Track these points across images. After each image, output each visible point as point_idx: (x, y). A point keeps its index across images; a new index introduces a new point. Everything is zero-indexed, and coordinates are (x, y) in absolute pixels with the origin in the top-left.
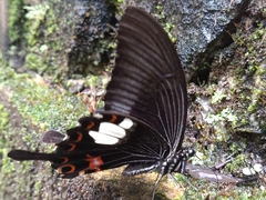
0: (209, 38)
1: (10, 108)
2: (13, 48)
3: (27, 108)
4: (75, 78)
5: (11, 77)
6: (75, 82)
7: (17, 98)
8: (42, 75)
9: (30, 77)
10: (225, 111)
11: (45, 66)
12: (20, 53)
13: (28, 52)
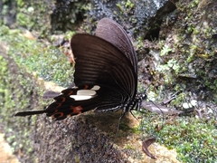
0: (158, 6)
1: (8, 59)
2: (5, 7)
3: (21, 60)
4: (57, 34)
5: (6, 33)
6: (57, 37)
7: (13, 52)
8: (31, 31)
9: (21, 33)
10: (170, 61)
11: (33, 24)
12: (11, 12)
13: (18, 12)
